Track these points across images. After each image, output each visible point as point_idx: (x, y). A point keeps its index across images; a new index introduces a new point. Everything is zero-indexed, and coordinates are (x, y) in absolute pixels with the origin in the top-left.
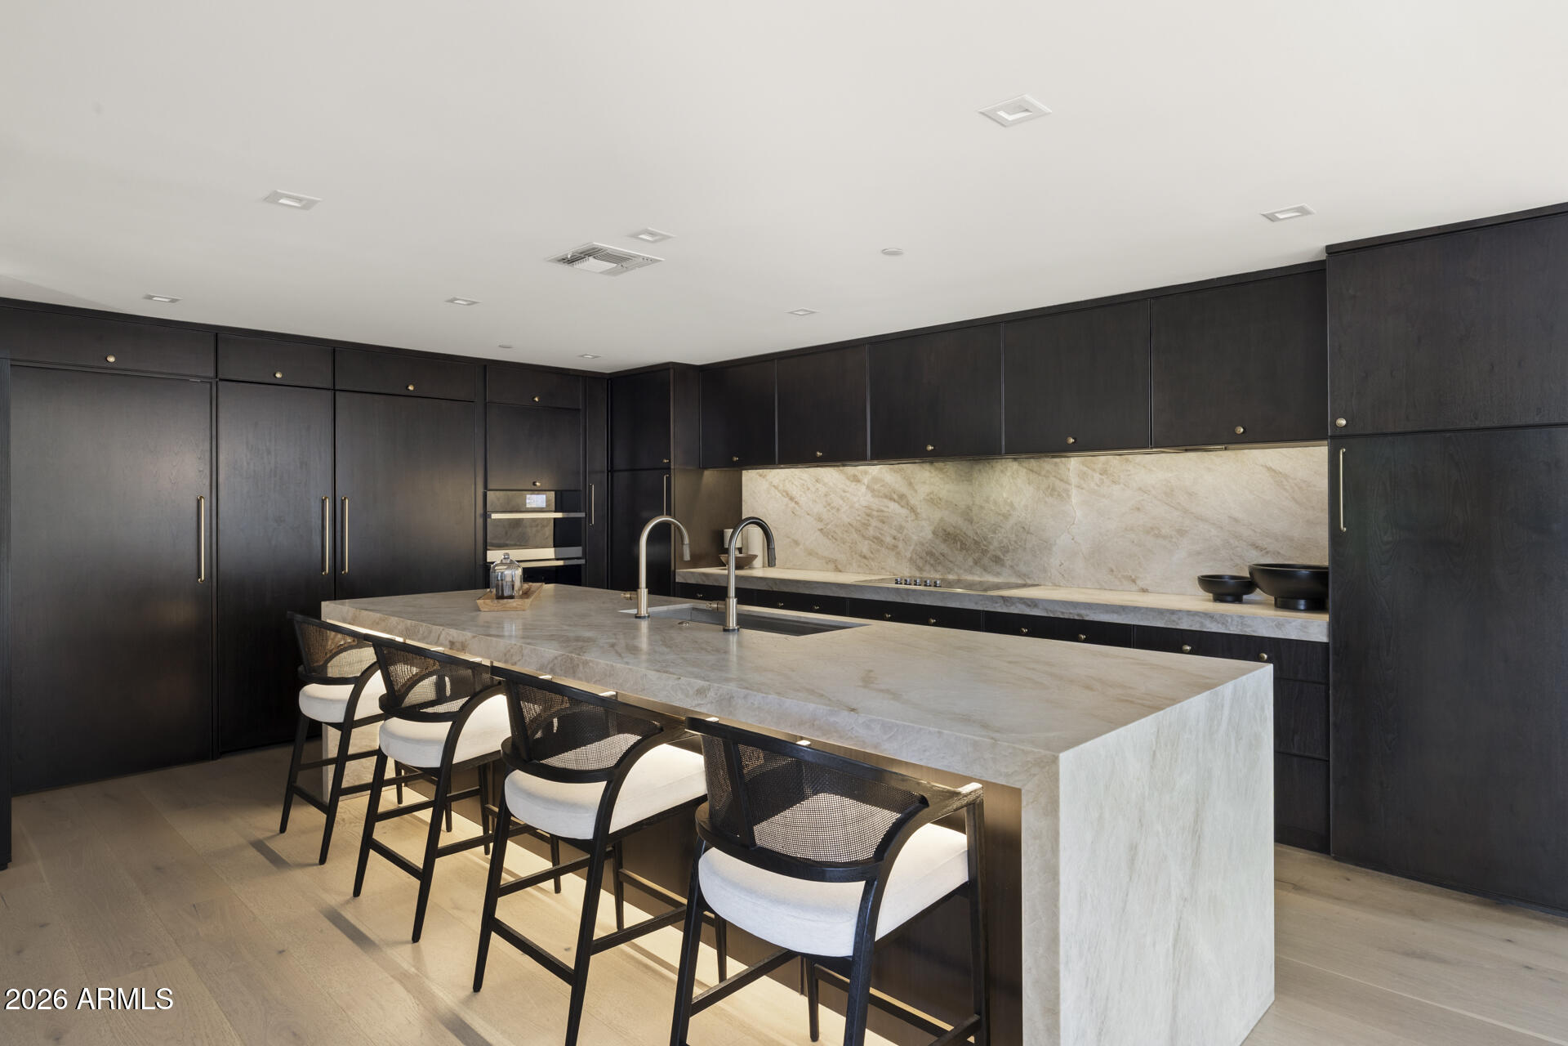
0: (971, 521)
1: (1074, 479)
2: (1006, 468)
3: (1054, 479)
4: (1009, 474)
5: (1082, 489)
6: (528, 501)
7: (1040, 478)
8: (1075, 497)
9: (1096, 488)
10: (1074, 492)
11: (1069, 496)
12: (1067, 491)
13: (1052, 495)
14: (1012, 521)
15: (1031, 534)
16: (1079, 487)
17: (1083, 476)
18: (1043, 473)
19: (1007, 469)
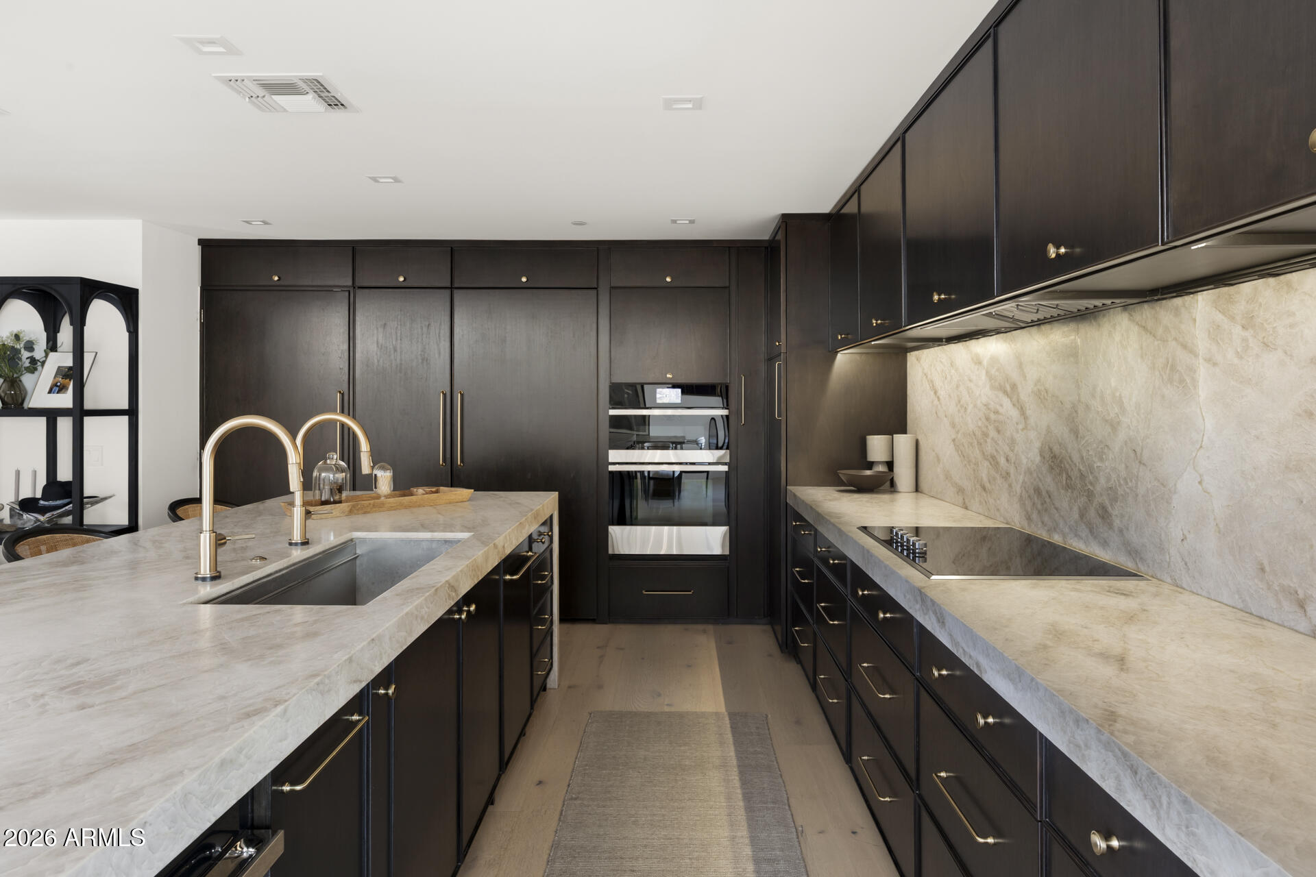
0: (1075, 432)
1: (1202, 343)
2: (1115, 325)
3: (1174, 343)
4: (1117, 337)
5: (1215, 364)
6: (658, 396)
7: (1156, 343)
8: (1205, 384)
9: (1236, 361)
10: (1203, 371)
11: (1194, 381)
12: (1192, 370)
13: (1171, 381)
14: (1122, 435)
15: (1144, 464)
16: (1210, 361)
17: (1216, 333)
18: (1160, 331)
19: (1115, 329)
